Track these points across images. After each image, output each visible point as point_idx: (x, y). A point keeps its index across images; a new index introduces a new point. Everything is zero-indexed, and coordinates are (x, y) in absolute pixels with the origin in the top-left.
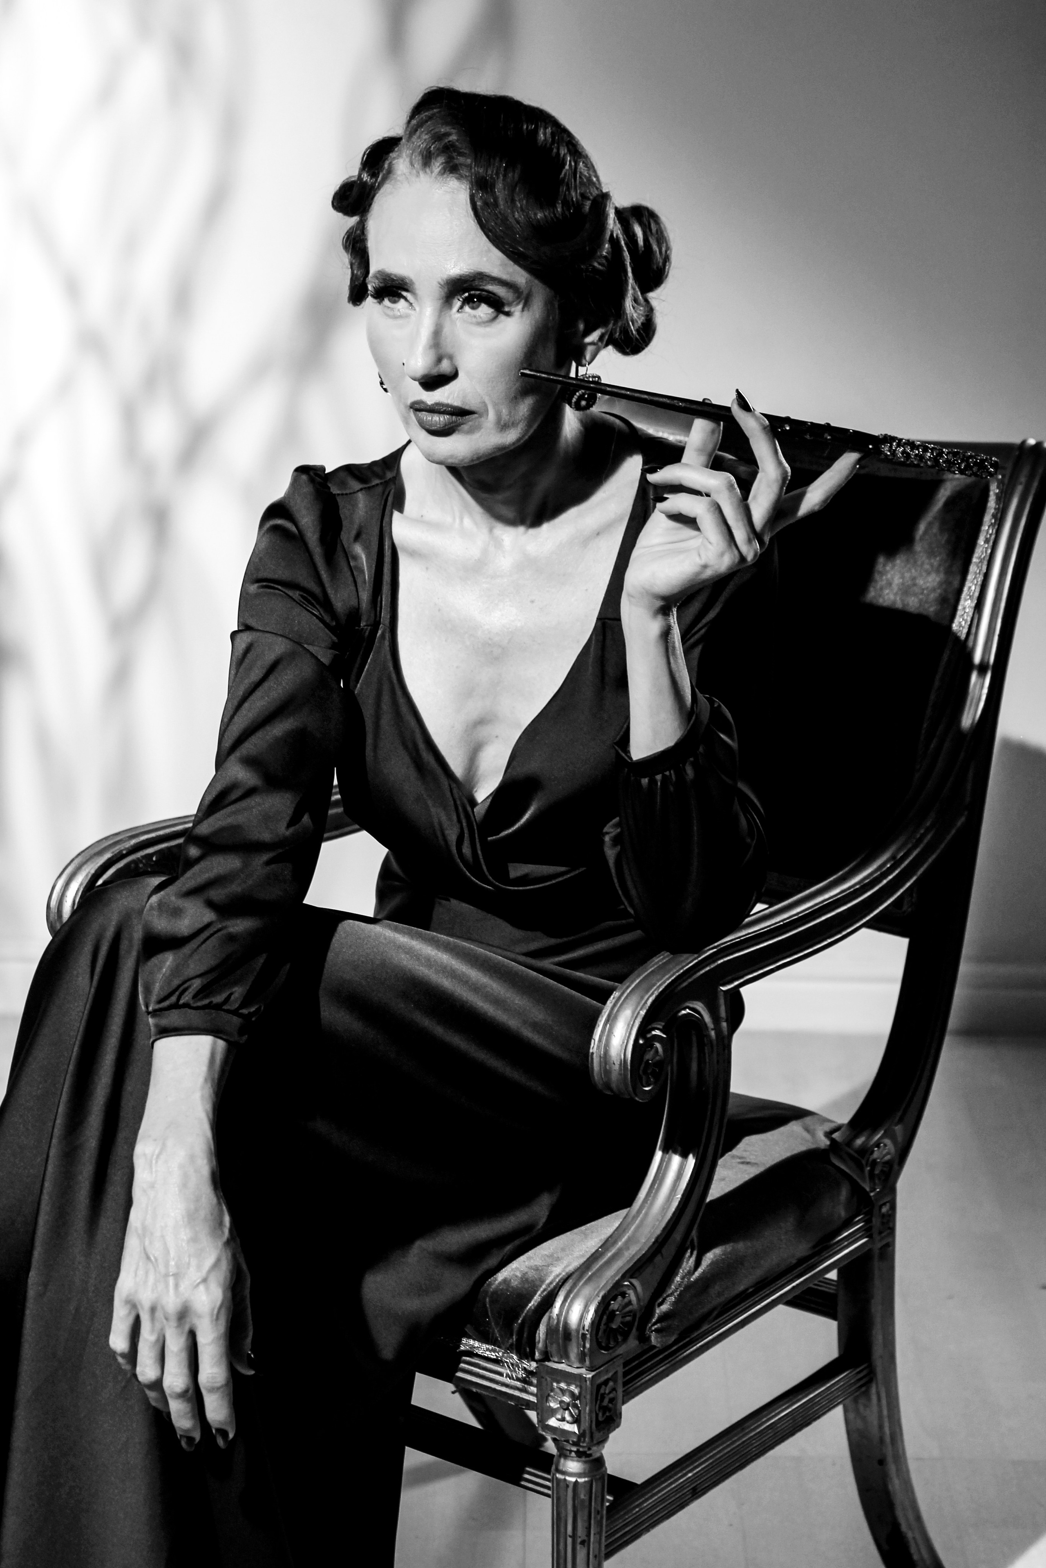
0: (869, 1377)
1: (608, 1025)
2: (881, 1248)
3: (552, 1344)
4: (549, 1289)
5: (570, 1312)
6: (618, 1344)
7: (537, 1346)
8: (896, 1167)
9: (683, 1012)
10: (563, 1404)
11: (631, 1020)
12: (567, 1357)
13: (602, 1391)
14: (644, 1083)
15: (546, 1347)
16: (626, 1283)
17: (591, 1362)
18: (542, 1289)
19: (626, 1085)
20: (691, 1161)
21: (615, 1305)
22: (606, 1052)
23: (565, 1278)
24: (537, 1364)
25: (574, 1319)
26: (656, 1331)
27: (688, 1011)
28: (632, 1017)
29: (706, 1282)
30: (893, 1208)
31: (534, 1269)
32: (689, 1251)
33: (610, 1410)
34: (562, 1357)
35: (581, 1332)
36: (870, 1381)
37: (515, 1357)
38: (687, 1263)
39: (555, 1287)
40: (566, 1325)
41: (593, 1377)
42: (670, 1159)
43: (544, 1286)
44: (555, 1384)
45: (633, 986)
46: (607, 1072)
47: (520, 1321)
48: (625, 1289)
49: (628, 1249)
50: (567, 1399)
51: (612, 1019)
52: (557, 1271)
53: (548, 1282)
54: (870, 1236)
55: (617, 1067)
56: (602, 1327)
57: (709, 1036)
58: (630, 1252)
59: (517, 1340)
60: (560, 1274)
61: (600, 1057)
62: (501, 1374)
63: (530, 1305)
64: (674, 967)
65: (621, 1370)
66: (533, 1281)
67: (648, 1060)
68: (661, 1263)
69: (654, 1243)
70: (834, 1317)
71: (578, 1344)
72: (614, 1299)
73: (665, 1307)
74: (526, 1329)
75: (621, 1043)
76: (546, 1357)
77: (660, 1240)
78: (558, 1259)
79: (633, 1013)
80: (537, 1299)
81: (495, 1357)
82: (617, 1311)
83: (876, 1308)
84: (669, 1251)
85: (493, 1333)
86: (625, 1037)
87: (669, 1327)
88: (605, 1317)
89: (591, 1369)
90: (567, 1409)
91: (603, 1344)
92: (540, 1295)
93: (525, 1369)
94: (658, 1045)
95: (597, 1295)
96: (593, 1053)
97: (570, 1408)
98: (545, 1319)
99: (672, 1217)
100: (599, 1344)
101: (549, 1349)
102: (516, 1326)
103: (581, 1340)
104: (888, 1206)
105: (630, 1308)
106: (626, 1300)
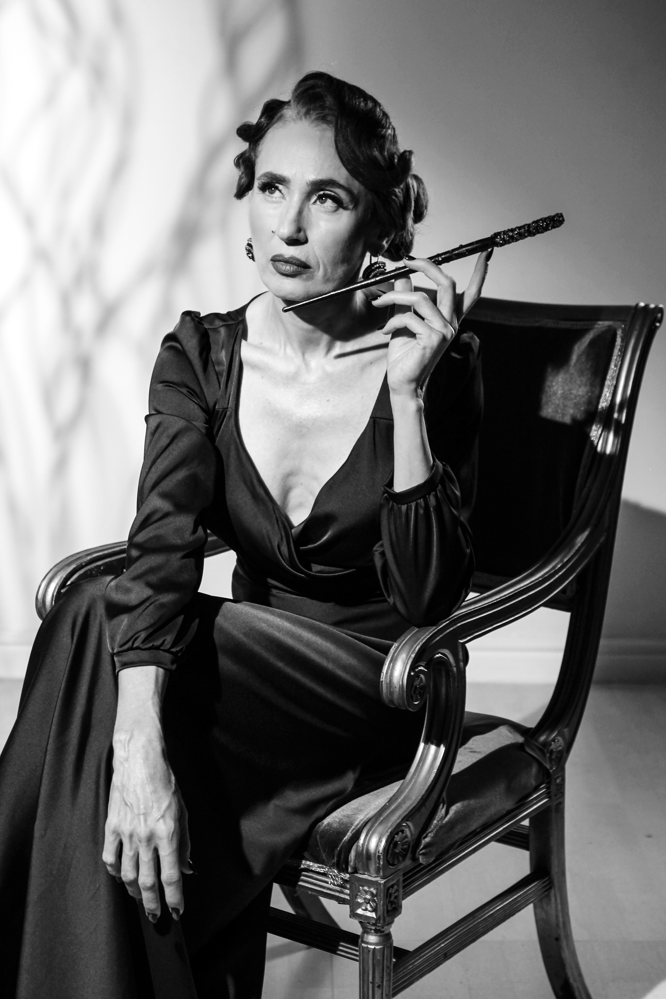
0: (549, 886)
1: (392, 664)
2: (556, 805)
3: (359, 862)
4: (357, 828)
5: (370, 842)
6: (399, 862)
7: (349, 863)
8: (565, 754)
9: (437, 656)
10: (366, 900)
11: (406, 661)
12: (368, 870)
13: (390, 891)
14: (414, 698)
15: (355, 864)
16: (404, 824)
17: (384, 873)
18: (352, 829)
19: (403, 701)
20: (442, 749)
21: (397, 838)
22: (391, 681)
23: (366, 821)
24: (350, 875)
25: (372, 846)
26: (423, 854)
27: (440, 655)
28: (406, 658)
29: (452, 824)
30: (563, 780)
31: (346, 817)
32: (442, 805)
33: (395, 903)
34: (365, 871)
35: (377, 854)
36: (550, 888)
37: (336, 871)
38: (441, 812)
39: (360, 827)
40: (368, 850)
41: (385, 882)
42: (429, 748)
43: (353, 827)
44: (361, 888)
45: (406, 639)
46: (391, 693)
47: (338, 849)
48: (404, 828)
49: (405, 803)
50: (368, 897)
51: (394, 660)
52: (361, 818)
53: (355, 824)
54: (550, 797)
55: (397, 689)
56: (390, 851)
57: (452, 671)
58: (406, 805)
59: (337, 861)
60: (363, 819)
61: (387, 684)
62: (327, 883)
63: (345, 838)
65: (401, 879)
66: (346, 824)
67: (416, 685)
68: (425, 812)
69: (421, 799)
70: (527, 848)
71: (375, 862)
72: (397, 834)
73: (427, 840)
74: (343, 854)
76: (355, 871)
77: (424, 798)
78: (361, 811)
79: (407, 656)
80: (349, 834)
81: (323, 872)
82: (399, 841)
83: (554, 843)
84: (430, 804)
85: (322, 856)
86: (402, 671)
87: (430, 852)
88: (392, 845)
89: (383, 878)
90: (369, 903)
91: (391, 862)
92: (351, 833)
93: (342, 879)
94: (422, 676)
95: (387, 831)
97: (370, 902)
98: (354, 847)
99: (431, 784)
100: (388, 862)
101: (357, 866)
102: (336, 852)
103: (377, 859)
104: (560, 778)
105: (406, 840)
106: (404, 835)
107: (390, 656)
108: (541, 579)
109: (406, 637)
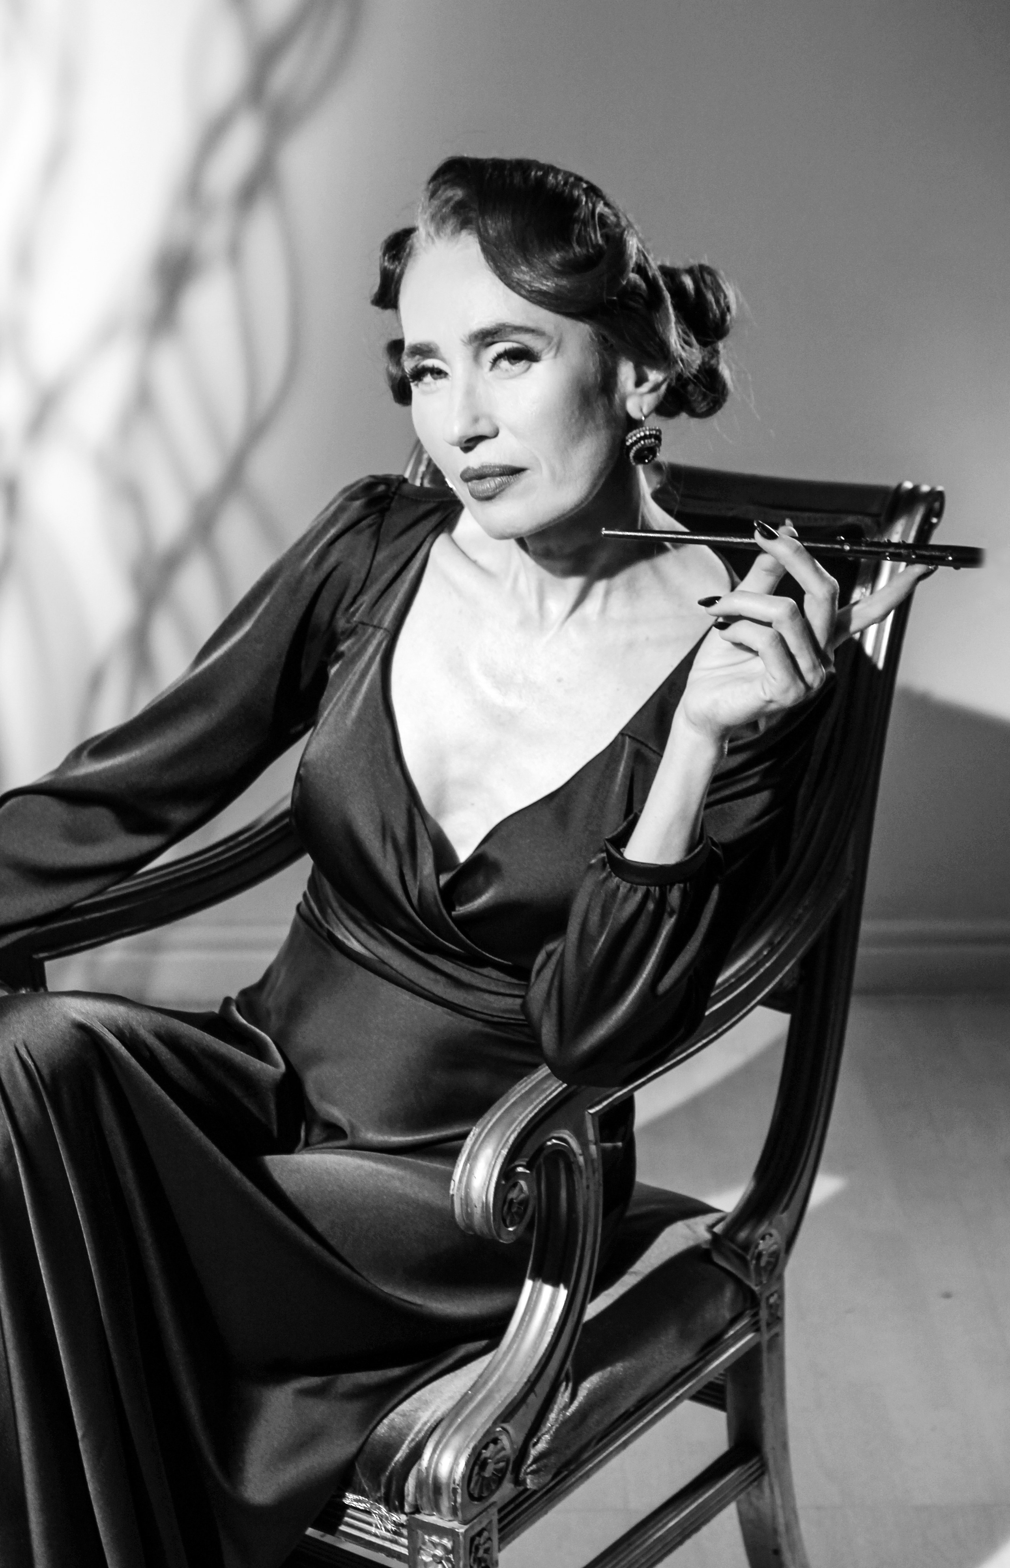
0: (763, 1469)
1: (468, 1165)
2: (769, 1340)
3: (421, 1497)
4: (417, 1439)
5: (439, 1465)
6: (492, 1492)
7: (406, 1498)
8: (782, 1255)
9: (549, 1143)
10: (436, 1559)
11: (492, 1160)
12: (439, 1511)
13: (476, 1542)
14: (508, 1222)
15: (416, 1500)
16: (497, 1429)
17: (463, 1516)
18: (409, 1439)
19: (490, 1229)
20: (563, 1293)
21: (486, 1453)
22: (467, 1194)
23: (433, 1426)
24: (407, 1516)
25: (444, 1471)
26: (533, 1472)
27: (554, 1141)
28: (493, 1157)
29: (583, 1414)
30: (781, 1297)
31: (401, 1415)
32: (564, 1384)
33: (485, 1561)
34: (433, 1510)
35: (452, 1486)
36: (763, 1474)
37: (384, 1509)
38: (562, 1397)
39: (423, 1437)
40: (436, 1479)
41: (466, 1530)
42: (540, 1290)
43: (412, 1436)
44: (426, 1537)
45: (494, 1120)
46: (469, 1215)
47: (387, 1474)
48: (497, 1435)
49: (499, 1390)
50: (439, 1552)
51: (472, 1158)
52: (425, 1417)
53: (416, 1429)
54: (758, 1330)
55: (479, 1210)
56: (475, 1478)
57: (577, 1162)
58: (501, 1394)
59: (385, 1494)
60: (428, 1421)
61: (461, 1199)
62: (370, 1524)
63: (397, 1456)
64: (538, 1097)
65: (496, 1519)
66: (401, 1429)
67: (512, 1200)
68: (535, 1401)
69: (526, 1383)
70: (723, 1408)
71: (449, 1498)
72: (486, 1447)
73: (541, 1446)
74: (394, 1482)
75: (483, 1184)
76: (417, 1510)
77: (532, 1379)
78: (426, 1403)
79: (495, 1151)
80: (404, 1450)
81: (366, 1508)
82: (489, 1458)
83: (767, 1401)
84: (543, 1388)
86: (486, 1179)
87: (546, 1466)
88: (477, 1468)
89: (464, 1522)
90: (441, 1563)
91: (476, 1495)
92: (408, 1446)
93: (394, 1522)
94: (522, 1182)
95: (467, 1446)
96: (453, 1195)
97: (443, 1561)
98: (413, 1473)
99: (544, 1354)
100: (472, 1497)
101: (419, 1502)
102: (383, 1480)
103: (451, 1494)
104: (776, 1296)
105: (502, 1454)
106: (499, 1446)
107: (465, 1151)
108: (733, 980)
109: (493, 1115)
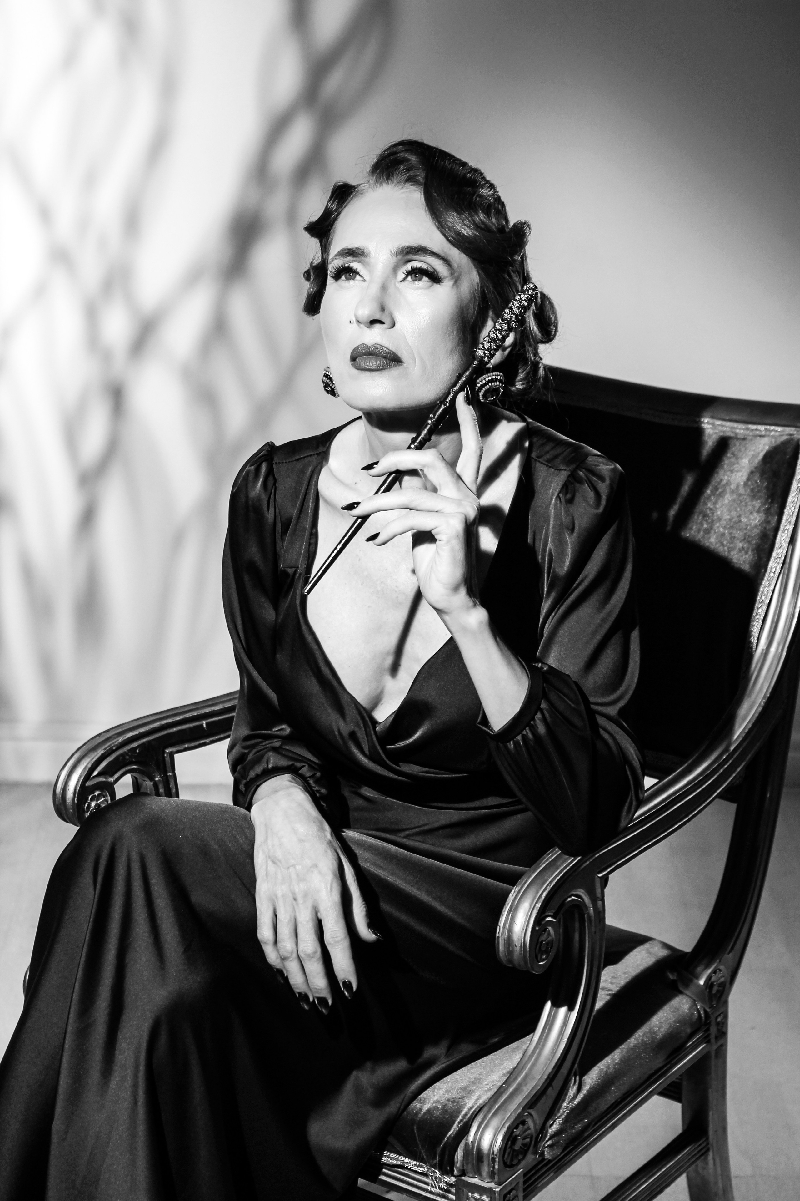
0: (708, 1147)
1: (511, 914)
2: (716, 1050)
3: (467, 1164)
4: (465, 1120)
5: (482, 1140)
6: (519, 1160)
7: (455, 1165)
8: (728, 985)
9: (569, 899)
11: (529, 911)
12: (480, 1174)
13: (507, 1198)
14: (539, 958)
15: (463, 1166)
16: (526, 1114)
17: (499, 1179)
18: (458, 1120)
19: (526, 962)
21: (517, 1132)
22: (509, 937)
23: (477, 1111)
24: (456, 1178)
25: (485, 1144)
26: (550, 1146)
27: (573, 897)
28: (530, 908)
29: (586, 1103)
30: (726, 1017)
31: (452, 1102)
32: (573, 1080)
34: (476, 1174)
35: (491, 1155)
36: (708, 1150)
37: (438, 1173)
38: (572, 1090)
39: (469, 1119)
40: (479, 1150)
41: (500, 1190)
42: (557, 1011)
43: (461, 1118)
44: (470, 1194)
45: (530, 881)
46: (510, 953)
47: (442, 1146)
48: (524, 1118)
49: (526, 1084)
51: (514, 910)
52: (470, 1104)
53: (463, 1113)
54: (708, 1042)
55: (518, 949)
56: (508, 1150)
58: (527, 1087)
59: (439, 1161)
60: (473, 1107)
61: (505, 940)
62: (427, 1184)
63: (450, 1133)
64: (562, 864)
65: (521, 1181)
66: (451, 1112)
67: (543, 941)
68: (552, 1093)
69: (546, 1079)
70: (679, 1100)
71: (489, 1165)
72: (517, 1127)
73: (555, 1127)
74: (447, 1152)
75: (522, 930)
76: (463, 1173)
77: (551, 1076)
78: (470, 1093)
79: (531, 906)
80: (455, 1128)
81: (421, 1171)
82: (518, 1136)
83: (712, 1096)
84: (558, 1083)
85: (421, 1153)
86: (524, 926)
87: (558, 1142)
88: (510, 1142)
89: (499, 1184)
91: (508, 1163)
92: (458, 1125)
93: (446, 1183)
94: (550, 928)
95: (504, 1126)
96: (498, 937)
98: (462, 1145)
99: (560, 1058)
100: (505, 1164)
101: (465, 1168)
102: (439, 1150)
103: (491, 1162)
104: (722, 1016)
105: (528, 1132)
106: (526, 1127)
107: (508, 904)
109: (529, 878)
